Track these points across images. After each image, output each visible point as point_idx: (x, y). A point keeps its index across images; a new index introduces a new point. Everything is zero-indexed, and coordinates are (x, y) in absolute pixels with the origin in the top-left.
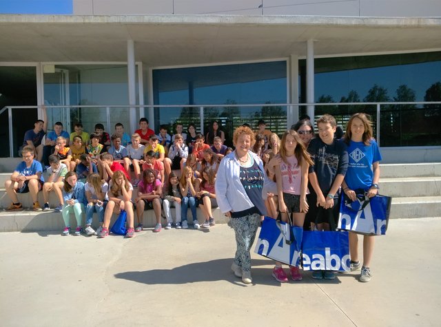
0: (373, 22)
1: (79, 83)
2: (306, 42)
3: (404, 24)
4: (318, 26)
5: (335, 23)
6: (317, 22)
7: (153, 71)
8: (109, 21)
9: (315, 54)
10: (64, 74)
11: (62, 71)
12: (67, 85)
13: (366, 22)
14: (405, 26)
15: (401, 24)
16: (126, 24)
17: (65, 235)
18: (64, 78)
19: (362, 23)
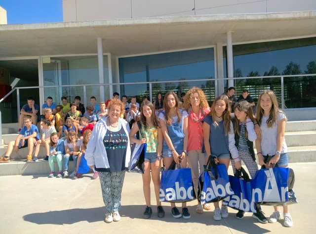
0: (274, 16)
1: (68, 69)
2: (226, 34)
3: (298, 16)
4: (233, 21)
5: (245, 18)
6: (232, 19)
7: (119, 59)
8: (82, 26)
9: (233, 42)
10: (58, 64)
11: (56, 61)
12: (60, 71)
13: (269, 17)
14: (299, 17)
15: (296, 16)
16: (94, 27)
17: (50, 177)
18: (58, 66)
19: (266, 17)
